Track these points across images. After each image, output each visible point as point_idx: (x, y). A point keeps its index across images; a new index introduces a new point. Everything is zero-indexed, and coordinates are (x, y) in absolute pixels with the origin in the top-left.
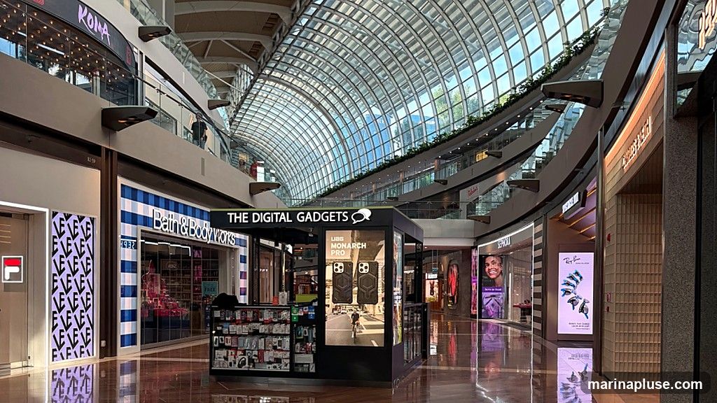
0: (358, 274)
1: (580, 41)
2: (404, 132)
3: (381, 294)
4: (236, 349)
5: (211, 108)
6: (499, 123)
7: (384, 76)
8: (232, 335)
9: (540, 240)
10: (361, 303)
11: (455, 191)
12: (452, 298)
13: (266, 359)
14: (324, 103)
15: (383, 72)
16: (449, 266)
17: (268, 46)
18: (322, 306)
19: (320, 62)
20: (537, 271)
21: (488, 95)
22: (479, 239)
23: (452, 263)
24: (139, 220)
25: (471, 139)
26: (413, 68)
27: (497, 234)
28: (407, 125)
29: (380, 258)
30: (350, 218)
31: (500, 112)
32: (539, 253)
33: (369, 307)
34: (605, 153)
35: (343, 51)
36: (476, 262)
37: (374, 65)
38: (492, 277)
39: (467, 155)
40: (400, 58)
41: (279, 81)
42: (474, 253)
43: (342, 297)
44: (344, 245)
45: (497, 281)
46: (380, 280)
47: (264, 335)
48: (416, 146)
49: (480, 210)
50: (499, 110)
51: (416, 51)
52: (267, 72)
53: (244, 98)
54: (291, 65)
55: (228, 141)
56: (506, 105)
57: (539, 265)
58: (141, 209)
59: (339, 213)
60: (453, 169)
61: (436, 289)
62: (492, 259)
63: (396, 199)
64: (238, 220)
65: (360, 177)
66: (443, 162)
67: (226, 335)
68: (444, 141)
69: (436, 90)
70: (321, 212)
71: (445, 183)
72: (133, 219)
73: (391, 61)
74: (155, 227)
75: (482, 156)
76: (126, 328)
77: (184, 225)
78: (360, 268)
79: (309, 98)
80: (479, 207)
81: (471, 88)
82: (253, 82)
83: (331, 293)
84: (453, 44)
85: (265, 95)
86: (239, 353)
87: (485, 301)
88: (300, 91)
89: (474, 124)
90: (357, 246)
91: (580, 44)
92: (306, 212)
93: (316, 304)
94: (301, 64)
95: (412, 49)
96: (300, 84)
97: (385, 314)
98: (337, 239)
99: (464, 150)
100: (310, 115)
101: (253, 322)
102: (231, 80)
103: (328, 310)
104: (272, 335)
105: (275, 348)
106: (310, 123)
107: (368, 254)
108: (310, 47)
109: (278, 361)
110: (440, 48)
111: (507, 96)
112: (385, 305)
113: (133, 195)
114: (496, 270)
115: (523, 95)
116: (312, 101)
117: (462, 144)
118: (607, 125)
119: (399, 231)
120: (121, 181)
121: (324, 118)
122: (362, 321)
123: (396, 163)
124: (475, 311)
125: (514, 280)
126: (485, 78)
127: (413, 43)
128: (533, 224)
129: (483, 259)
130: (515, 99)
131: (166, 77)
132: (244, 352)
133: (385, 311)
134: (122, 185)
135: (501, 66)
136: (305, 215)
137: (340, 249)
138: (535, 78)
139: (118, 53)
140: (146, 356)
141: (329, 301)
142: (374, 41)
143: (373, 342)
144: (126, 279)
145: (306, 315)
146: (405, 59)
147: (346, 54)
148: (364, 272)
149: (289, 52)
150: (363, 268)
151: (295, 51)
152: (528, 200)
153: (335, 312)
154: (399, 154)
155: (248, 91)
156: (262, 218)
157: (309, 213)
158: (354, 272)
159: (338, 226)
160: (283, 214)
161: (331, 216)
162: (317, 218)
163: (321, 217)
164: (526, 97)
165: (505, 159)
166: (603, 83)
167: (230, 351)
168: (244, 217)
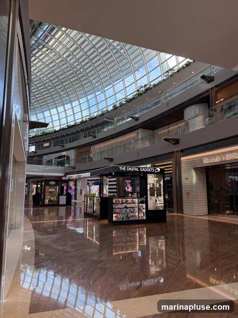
0: (156, 187)
3: (162, 193)
8: (119, 209)
10: (157, 196)
13: (129, 216)
18: (147, 197)
27: (79, 172)
29: (162, 183)
30: (154, 171)
33: (159, 197)
43: (152, 194)
44: (152, 179)
45: (73, 187)
46: (162, 189)
47: (129, 208)
59: (152, 169)
64: (123, 169)
83: (149, 193)
90: (155, 179)
98: (150, 177)
99: (39, 142)
101: (125, 203)
103: (149, 199)
104: (131, 207)
105: (132, 212)
107: (158, 182)
114: (72, 184)
117: (39, 140)
118: (182, 150)
122: (158, 202)
133: (164, 198)
136: (143, 169)
137: (151, 180)
141: (149, 196)
143: (161, 208)
145: (143, 200)
150: (157, 185)
158: (155, 187)
159: (151, 173)
160: (136, 168)
162: (146, 170)
167: (118, 214)
168: (124, 169)
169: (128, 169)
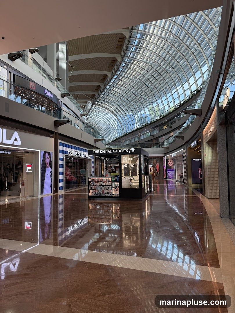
0: (131, 167)
1: (195, 91)
2: (140, 120)
3: (138, 173)
4: (96, 190)
5: (81, 116)
6: (171, 117)
7: (133, 103)
8: (95, 186)
9: (185, 154)
10: (132, 176)
11: (157, 138)
12: (158, 173)
13: (105, 193)
14: (114, 112)
15: (133, 102)
16: (156, 163)
17: (97, 95)
18: (121, 177)
19: (113, 99)
20: (184, 164)
21: (167, 108)
22: (166, 154)
23: (157, 161)
24: (64, 152)
25: (162, 122)
26: (142, 100)
27: (171, 152)
28: (141, 118)
29: (138, 163)
30: (128, 151)
31: (171, 113)
32: (185, 158)
33: (134, 177)
34: (203, 130)
35: (120, 96)
36: (165, 161)
37: (130, 100)
38: (170, 166)
39: (161, 127)
40: (138, 97)
41: (100, 105)
42: (164, 158)
43: (127, 174)
45: (172, 167)
46: (137, 169)
47: (104, 186)
48: (144, 124)
49: (166, 145)
50: (170, 113)
51: (143, 95)
52: (96, 103)
53: (89, 111)
54: (104, 100)
55: (86, 125)
56: (173, 112)
57: (185, 162)
58: (65, 149)
59: (125, 150)
60: (156, 132)
61: (152, 170)
62: (170, 160)
63: (138, 141)
64: (96, 152)
65: (126, 135)
66: (153, 129)
67: (92, 186)
68: (153, 123)
69: (150, 107)
70: (120, 150)
71: (154, 136)
72: (63, 152)
73: (135, 98)
74: (69, 154)
75: (165, 127)
76: (61, 184)
77: (76, 153)
78: (132, 165)
79: (110, 110)
80: (165, 143)
81: (161, 106)
82: (92, 106)
83: (123, 173)
84: (155, 92)
85: (95, 110)
86: (97, 191)
87: (168, 174)
88: (107, 108)
89: (162, 117)
90: (131, 159)
91: (195, 92)
92: (115, 150)
93: (119, 176)
94: (107, 100)
95: (142, 95)
96: (106, 106)
97: (139, 179)
98: (125, 157)
99: (160, 125)
100: (110, 116)
101: (101, 182)
102: (85, 106)
104: (106, 185)
105: (107, 189)
106: (110, 118)
107: (134, 161)
108: (110, 95)
109: (108, 193)
110: (151, 94)
111: (173, 109)
112: (139, 176)
113: (63, 145)
114: (172, 164)
115: (178, 108)
116: (110, 111)
117: (159, 123)
118: (203, 122)
119: (143, 154)
120: (59, 141)
121: (114, 116)
122: (133, 181)
123: (138, 130)
124: (165, 177)
125: (178, 166)
126: (165, 103)
127: (142, 93)
128: (182, 149)
129: (167, 160)
130: (175, 110)
131: (69, 108)
132: (98, 191)
133: (139, 178)
134: (60, 142)
135: (170, 99)
136: (115, 151)
137: (126, 160)
138: (182, 103)
139: (55, 102)
140: (66, 193)
141: (123, 175)
142: (130, 93)
143: (136, 187)
144: (61, 170)
145: (116, 180)
146: (140, 98)
147: (121, 97)
148: (133, 167)
149: (103, 97)
150: (133, 165)
151: (105, 96)
152: (181, 142)
153: (125, 178)
154: (138, 127)
155: (90, 109)
156: (103, 152)
157: (116, 150)
158: (130, 167)
159: (125, 153)
160: (109, 150)
161: (123, 151)
162: (119, 151)
163: (120, 151)
164: (179, 109)
165: (173, 128)
166: (201, 110)
167: (94, 191)
168: (98, 152)
169: (101, 152)
